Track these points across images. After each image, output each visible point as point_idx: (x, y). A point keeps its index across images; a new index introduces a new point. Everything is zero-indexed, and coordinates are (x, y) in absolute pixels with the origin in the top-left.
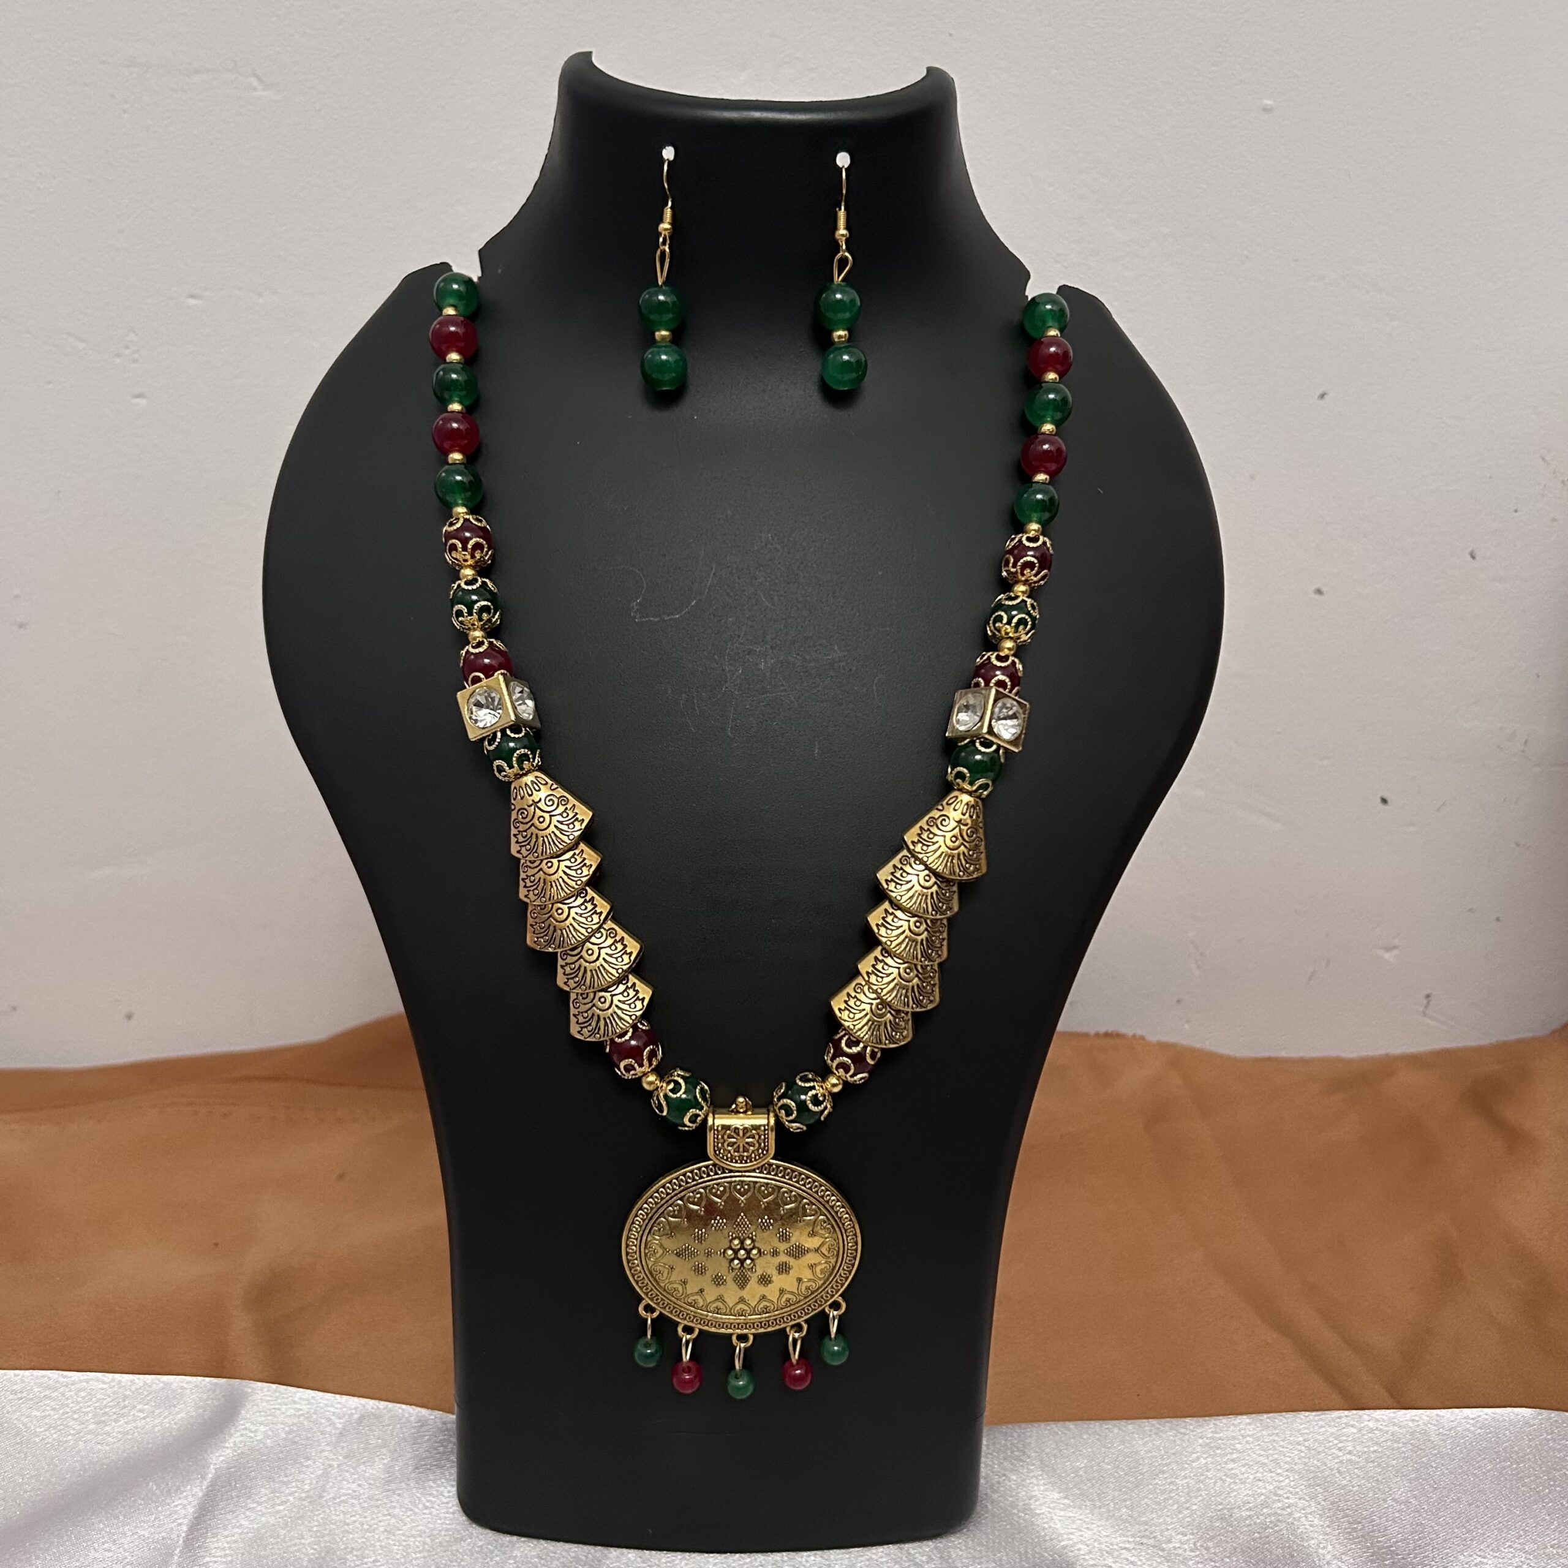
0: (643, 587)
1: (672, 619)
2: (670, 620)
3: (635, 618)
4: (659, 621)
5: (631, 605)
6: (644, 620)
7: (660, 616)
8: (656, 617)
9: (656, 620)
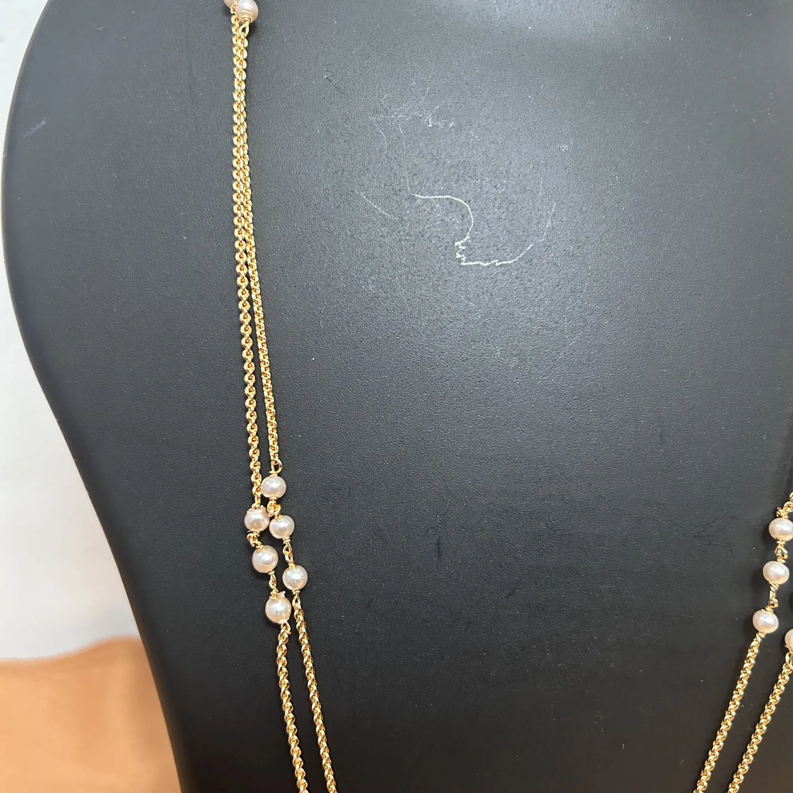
0: (470, 225)
1: (503, 264)
2: (501, 266)
3: (460, 260)
4: (488, 267)
5: (456, 244)
6: (471, 263)
7: (489, 260)
8: (485, 261)
9: (484, 265)
